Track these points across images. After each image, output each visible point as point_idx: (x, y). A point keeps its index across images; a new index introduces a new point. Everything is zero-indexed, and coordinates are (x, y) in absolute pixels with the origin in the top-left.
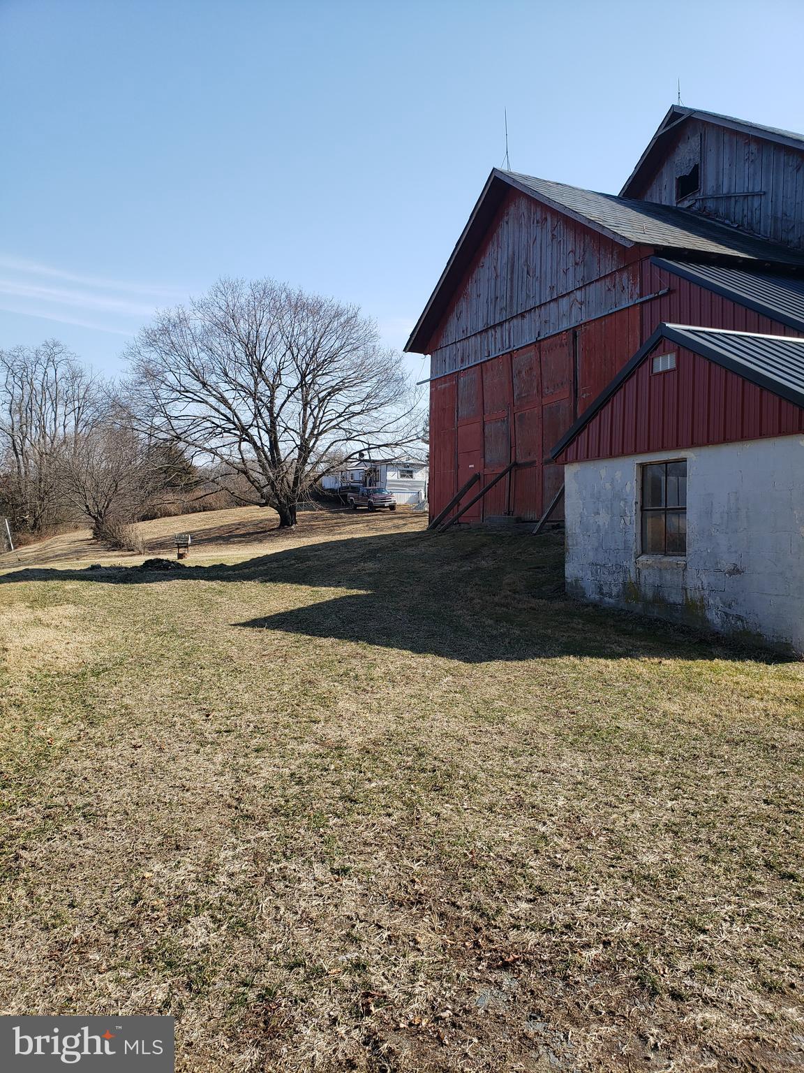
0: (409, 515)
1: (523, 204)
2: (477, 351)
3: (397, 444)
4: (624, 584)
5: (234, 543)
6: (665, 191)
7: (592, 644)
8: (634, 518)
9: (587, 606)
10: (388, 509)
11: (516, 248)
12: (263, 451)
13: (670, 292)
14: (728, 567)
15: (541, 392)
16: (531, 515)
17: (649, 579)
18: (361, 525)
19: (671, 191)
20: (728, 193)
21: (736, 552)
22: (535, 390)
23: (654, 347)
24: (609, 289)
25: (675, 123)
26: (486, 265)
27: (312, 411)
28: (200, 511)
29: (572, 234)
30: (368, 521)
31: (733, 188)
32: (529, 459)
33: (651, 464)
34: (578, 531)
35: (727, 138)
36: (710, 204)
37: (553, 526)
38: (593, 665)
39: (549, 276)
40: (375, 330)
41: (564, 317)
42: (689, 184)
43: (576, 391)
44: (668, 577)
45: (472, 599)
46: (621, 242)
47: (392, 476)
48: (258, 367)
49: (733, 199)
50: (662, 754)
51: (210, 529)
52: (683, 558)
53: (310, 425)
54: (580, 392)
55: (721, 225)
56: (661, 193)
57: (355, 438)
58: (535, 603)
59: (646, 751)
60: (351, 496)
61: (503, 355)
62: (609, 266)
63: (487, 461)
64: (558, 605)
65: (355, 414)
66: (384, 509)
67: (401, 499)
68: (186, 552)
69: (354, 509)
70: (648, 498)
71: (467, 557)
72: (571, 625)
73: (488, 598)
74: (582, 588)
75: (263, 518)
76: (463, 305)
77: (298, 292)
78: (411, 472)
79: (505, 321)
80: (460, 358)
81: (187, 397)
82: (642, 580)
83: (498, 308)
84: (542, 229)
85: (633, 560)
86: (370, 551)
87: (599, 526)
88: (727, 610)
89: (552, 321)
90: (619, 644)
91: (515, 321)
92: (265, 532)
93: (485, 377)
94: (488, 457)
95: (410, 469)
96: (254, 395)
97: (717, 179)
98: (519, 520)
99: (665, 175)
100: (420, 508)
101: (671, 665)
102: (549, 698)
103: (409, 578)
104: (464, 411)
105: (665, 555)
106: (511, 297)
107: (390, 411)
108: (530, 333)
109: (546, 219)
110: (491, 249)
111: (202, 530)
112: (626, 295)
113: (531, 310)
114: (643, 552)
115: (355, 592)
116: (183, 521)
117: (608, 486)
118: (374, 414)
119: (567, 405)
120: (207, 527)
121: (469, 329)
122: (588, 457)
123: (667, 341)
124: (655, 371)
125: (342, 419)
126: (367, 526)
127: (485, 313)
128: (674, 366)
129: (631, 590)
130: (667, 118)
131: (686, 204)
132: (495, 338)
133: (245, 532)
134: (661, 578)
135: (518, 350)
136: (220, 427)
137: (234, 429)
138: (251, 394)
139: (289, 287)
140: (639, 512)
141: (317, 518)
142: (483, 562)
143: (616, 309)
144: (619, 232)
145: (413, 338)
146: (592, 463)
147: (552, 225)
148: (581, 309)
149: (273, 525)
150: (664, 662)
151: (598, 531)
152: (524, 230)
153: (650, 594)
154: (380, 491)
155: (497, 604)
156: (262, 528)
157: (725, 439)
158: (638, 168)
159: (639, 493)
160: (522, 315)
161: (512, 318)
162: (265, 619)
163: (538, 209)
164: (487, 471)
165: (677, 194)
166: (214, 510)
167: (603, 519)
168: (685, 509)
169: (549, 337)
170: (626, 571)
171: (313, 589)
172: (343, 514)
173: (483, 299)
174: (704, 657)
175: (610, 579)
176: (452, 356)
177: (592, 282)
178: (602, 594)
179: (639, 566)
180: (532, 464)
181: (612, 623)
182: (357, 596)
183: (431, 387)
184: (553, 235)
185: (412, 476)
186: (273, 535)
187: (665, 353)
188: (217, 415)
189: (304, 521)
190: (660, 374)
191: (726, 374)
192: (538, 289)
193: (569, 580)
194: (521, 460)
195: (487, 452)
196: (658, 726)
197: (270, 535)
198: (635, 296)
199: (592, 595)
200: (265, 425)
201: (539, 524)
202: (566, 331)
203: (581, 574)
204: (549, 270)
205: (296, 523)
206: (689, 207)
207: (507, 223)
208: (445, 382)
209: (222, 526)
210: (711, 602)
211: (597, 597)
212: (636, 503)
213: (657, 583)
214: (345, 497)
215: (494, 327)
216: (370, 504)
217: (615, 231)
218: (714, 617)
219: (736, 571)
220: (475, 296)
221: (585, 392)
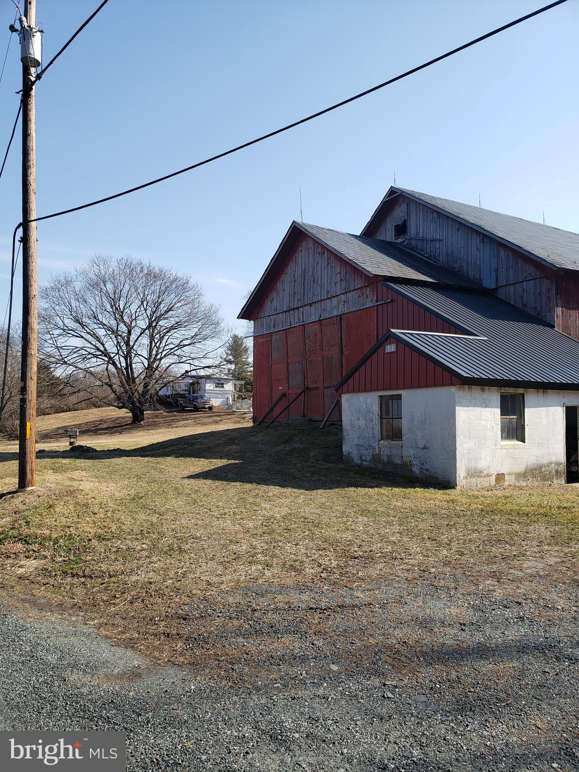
0: (223, 414)
1: (311, 242)
2: (283, 322)
3: (216, 367)
4: (373, 455)
5: (101, 434)
6: (387, 233)
7: (360, 483)
8: (377, 422)
9: (355, 466)
10: (208, 409)
11: (307, 266)
12: (122, 371)
13: (392, 301)
14: (422, 446)
15: (322, 349)
16: (317, 418)
17: (385, 452)
18: (190, 421)
19: (392, 231)
20: (423, 237)
21: (425, 439)
22: (319, 347)
23: (386, 340)
24: (360, 296)
25: (393, 196)
26: (288, 274)
27: (156, 344)
28: (67, 411)
29: (339, 263)
30: (195, 418)
31: (425, 235)
32: (315, 386)
33: (384, 396)
34: (349, 428)
35: (421, 207)
36: (413, 242)
37: (330, 424)
38: (362, 491)
39: (326, 284)
40: (200, 291)
41: (335, 308)
42: (401, 229)
43: (342, 350)
44: (394, 451)
45: (296, 464)
46: (367, 273)
47: (209, 386)
48: (119, 314)
49: (425, 241)
50: (395, 517)
51: (80, 424)
52: (401, 442)
53: (154, 352)
54: (344, 350)
55: (420, 256)
56: (386, 232)
57: (186, 362)
58: (328, 465)
59: (389, 516)
60: (181, 400)
61: (299, 326)
62: (359, 283)
63: (290, 385)
64: (340, 466)
65: (184, 346)
66: (204, 410)
67: (216, 402)
68: (75, 441)
69: (183, 410)
70: (384, 412)
71: (286, 442)
72: (349, 475)
73: (304, 463)
74: (352, 457)
75: (117, 416)
76: (274, 294)
77: (148, 264)
78: (223, 384)
79: (301, 307)
80: (272, 325)
81: (69, 333)
82: (382, 453)
83: (296, 299)
84: (322, 257)
85: (377, 443)
86: (230, 439)
87: (360, 426)
88: (422, 466)
89: (328, 310)
90: (372, 482)
91: (306, 307)
92: (122, 426)
93: (288, 337)
94: (290, 383)
95: (222, 382)
96: (115, 332)
97: (417, 229)
98: (310, 420)
99: (387, 222)
100: (230, 409)
101: (396, 490)
102: (348, 502)
103: (259, 454)
104: (275, 355)
105: (393, 440)
106: (304, 294)
107: (210, 344)
108: (315, 315)
109: (324, 253)
110: (292, 265)
111: (74, 425)
112: (368, 300)
113: (315, 302)
114: (382, 439)
115: (233, 461)
116: (56, 419)
117: (364, 406)
118: (198, 345)
119: (337, 357)
120: (76, 423)
121: (278, 309)
122: (354, 391)
123: (392, 338)
124: (386, 352)
125: (177, 348)
126: (195, 421)
127: (288, 301)
128: (395, 350)
129: (376, 458)
130: (389, 193)
131: (400, 240)
132: (294, 316)
133: (107, 427)
134: (391, 452)
135: (308, 324)
136: (91, 354)
137: (100, 355)
138: (113, 332)
139: (144, 262)
140: (379, 419)
141: (157, 416)
142: (296, 445)
143: (364, 307)
144: (365, 268)
145: (243, 311)
146: (356, 394)
147: (327, 256)
148: (344, 305)
149: (126, 422)
150: (393, 489)
151: (359, 428)
152: (311, 257)
153: (385, 459)
154: (202, 397)
155: (309, 467)
156: (119, 424)
157: (419, 386)
158: (373, 218)
159: (379, 409)
160: (311, 305)
161: (305, 305)
162: (196, 475)
163: (320, 246)
164: (290, 391)
165: (395, 234)
166: (77, 410)
167: (362, 422)
168: (401, 418)
169: (326, 319)
170: (374, 448)
171: (208, 460)
172: (175, 413)
173: (287, 292)
174: (411, 487)
175: (366, 452)
176: (267, 323)
177: (350, 291)
178: (362, 460)
179: (380, 446)
180: (317, 388)
181: (368, 474)
182: (236, 464)
183: (254, 340)
184: (328, 262)
185: (223, 387)
186: (129, 429)
187: (390, 343)
188: (89, 345)
189: (148, 418)
190: (388, 353)
191: (419, 357)
192: (319, 292)
193: (345, 454)
194: (310, 386)
195: (290, 380)
196: (393, 509)
197: (126, 429)
198: (374, 302)
199: (357, 461)
200: (124, 353)
201: (323, 422)
202: (336, 316)
203: (351, 450)
204: (326, 282)
205: (144, 420)
206: (402, 242)
207: (301, 251)
208: (263, 338)
209: (88, 422)
210: (415, 463)
211: (359, 462)
212: (378, 415)
213: (389, 454)
214: (176, 402)
215: (294, 309)
216: (195, 406)
217: (363, 267)
218: (416, 470)
219: (425, 448)
220: (282, 290)
221: (346, 350)
